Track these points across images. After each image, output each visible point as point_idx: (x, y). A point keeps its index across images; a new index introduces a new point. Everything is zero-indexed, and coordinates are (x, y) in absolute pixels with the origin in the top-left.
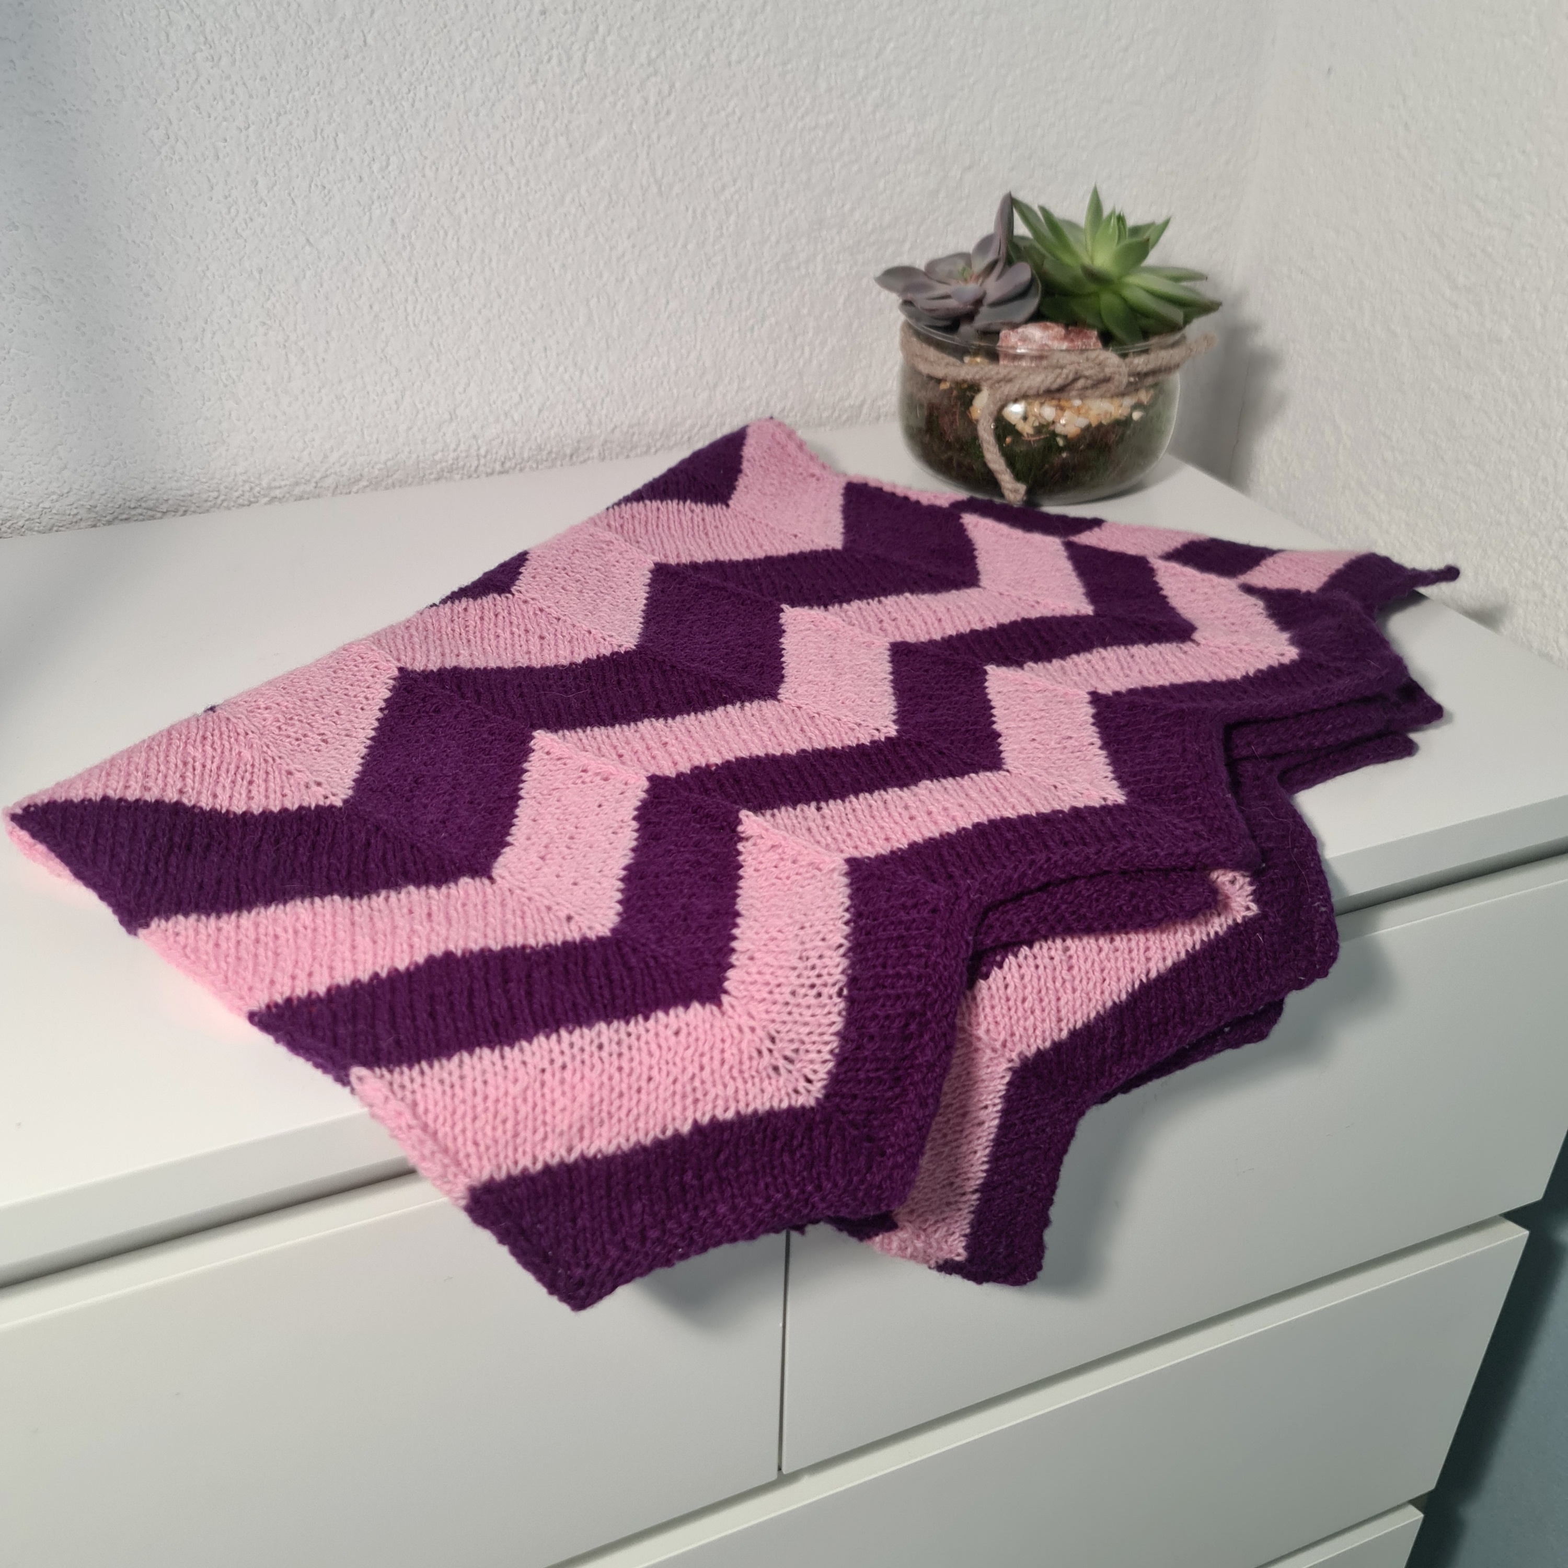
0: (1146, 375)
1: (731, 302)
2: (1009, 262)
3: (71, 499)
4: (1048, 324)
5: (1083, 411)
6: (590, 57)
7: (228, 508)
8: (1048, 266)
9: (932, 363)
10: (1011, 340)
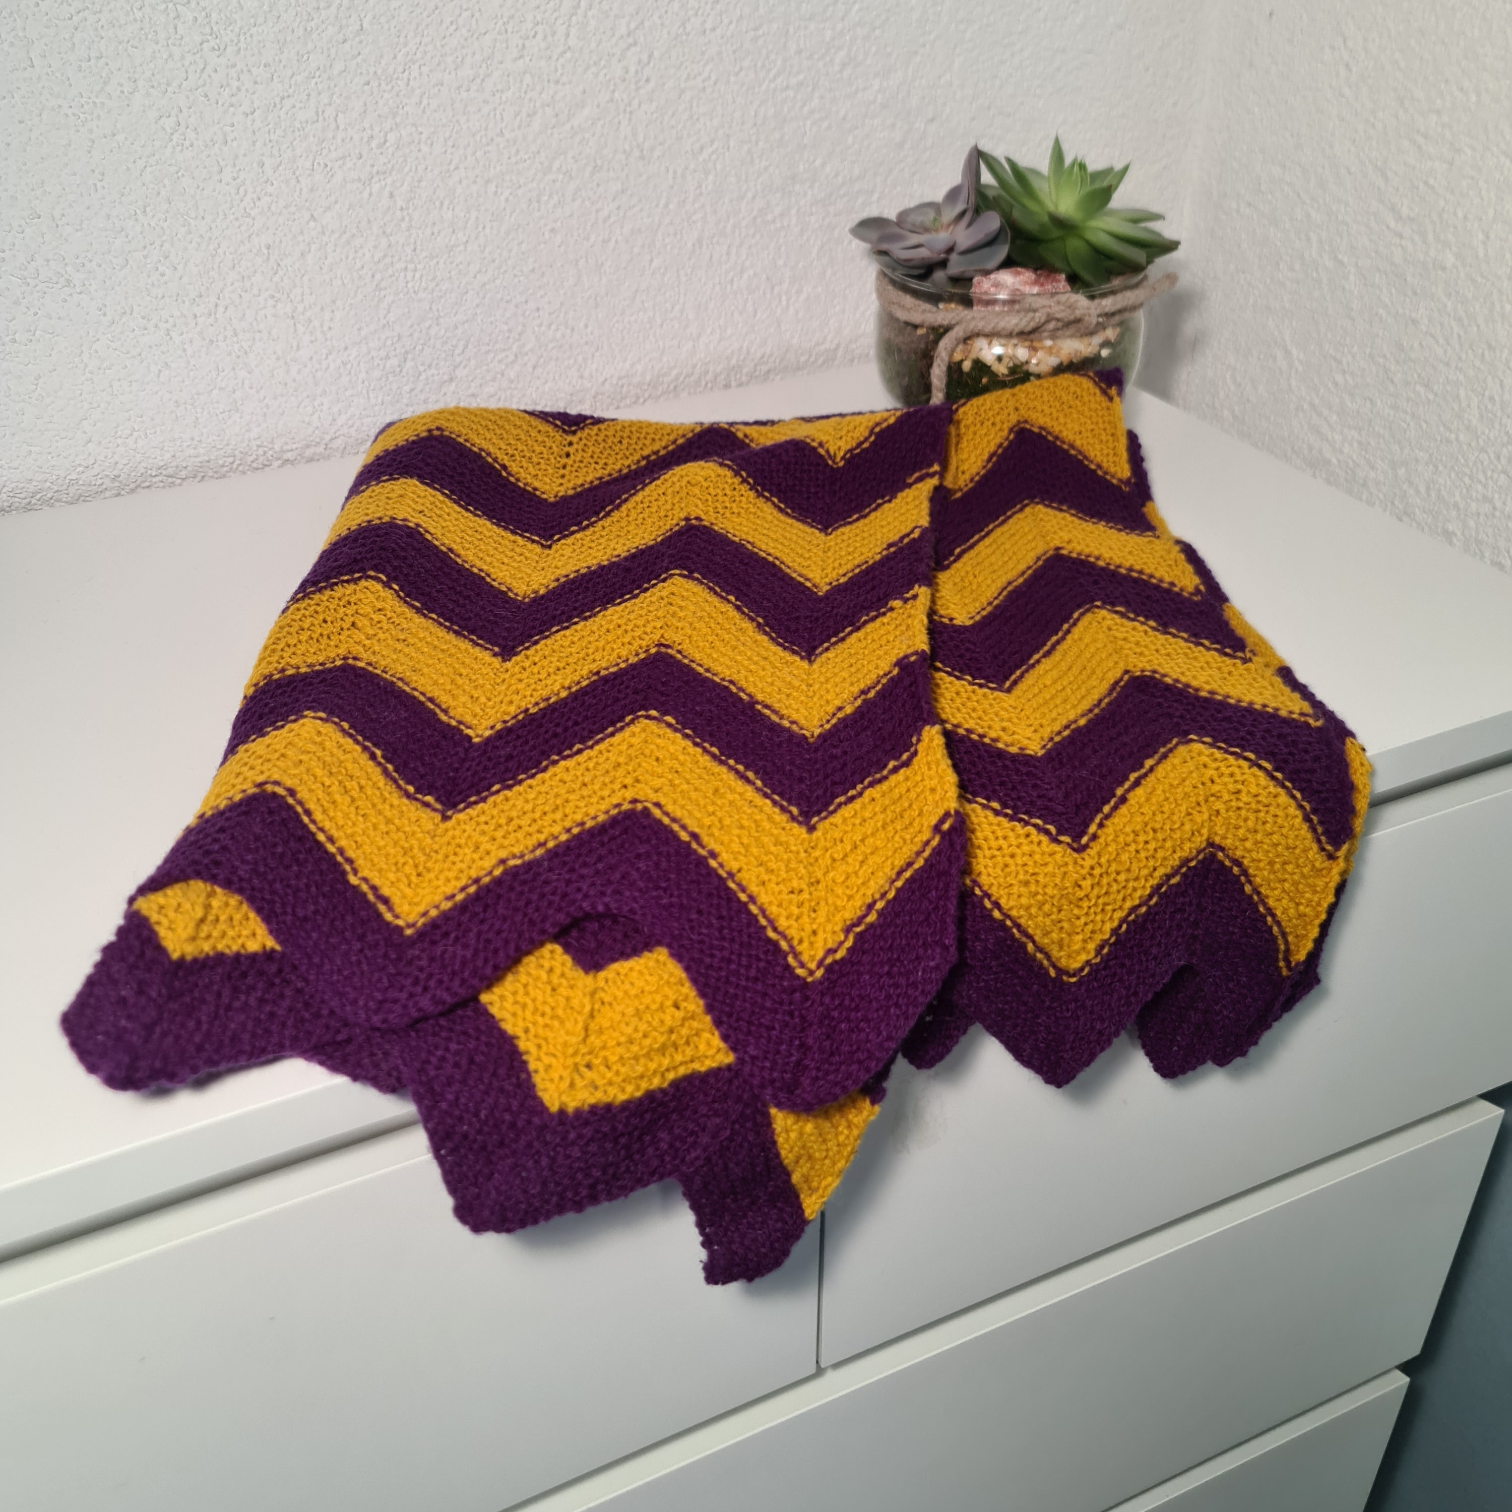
0: (1113, 314)
1: (711, 257)
2: (977, 211)
3: (95, 472)
4: (1019, 269)
5: (1054, 351)
6: (573, 31)
7: (244, 473)
8: (1016, 214)
9: (909, 310)
10: (983, 286)
